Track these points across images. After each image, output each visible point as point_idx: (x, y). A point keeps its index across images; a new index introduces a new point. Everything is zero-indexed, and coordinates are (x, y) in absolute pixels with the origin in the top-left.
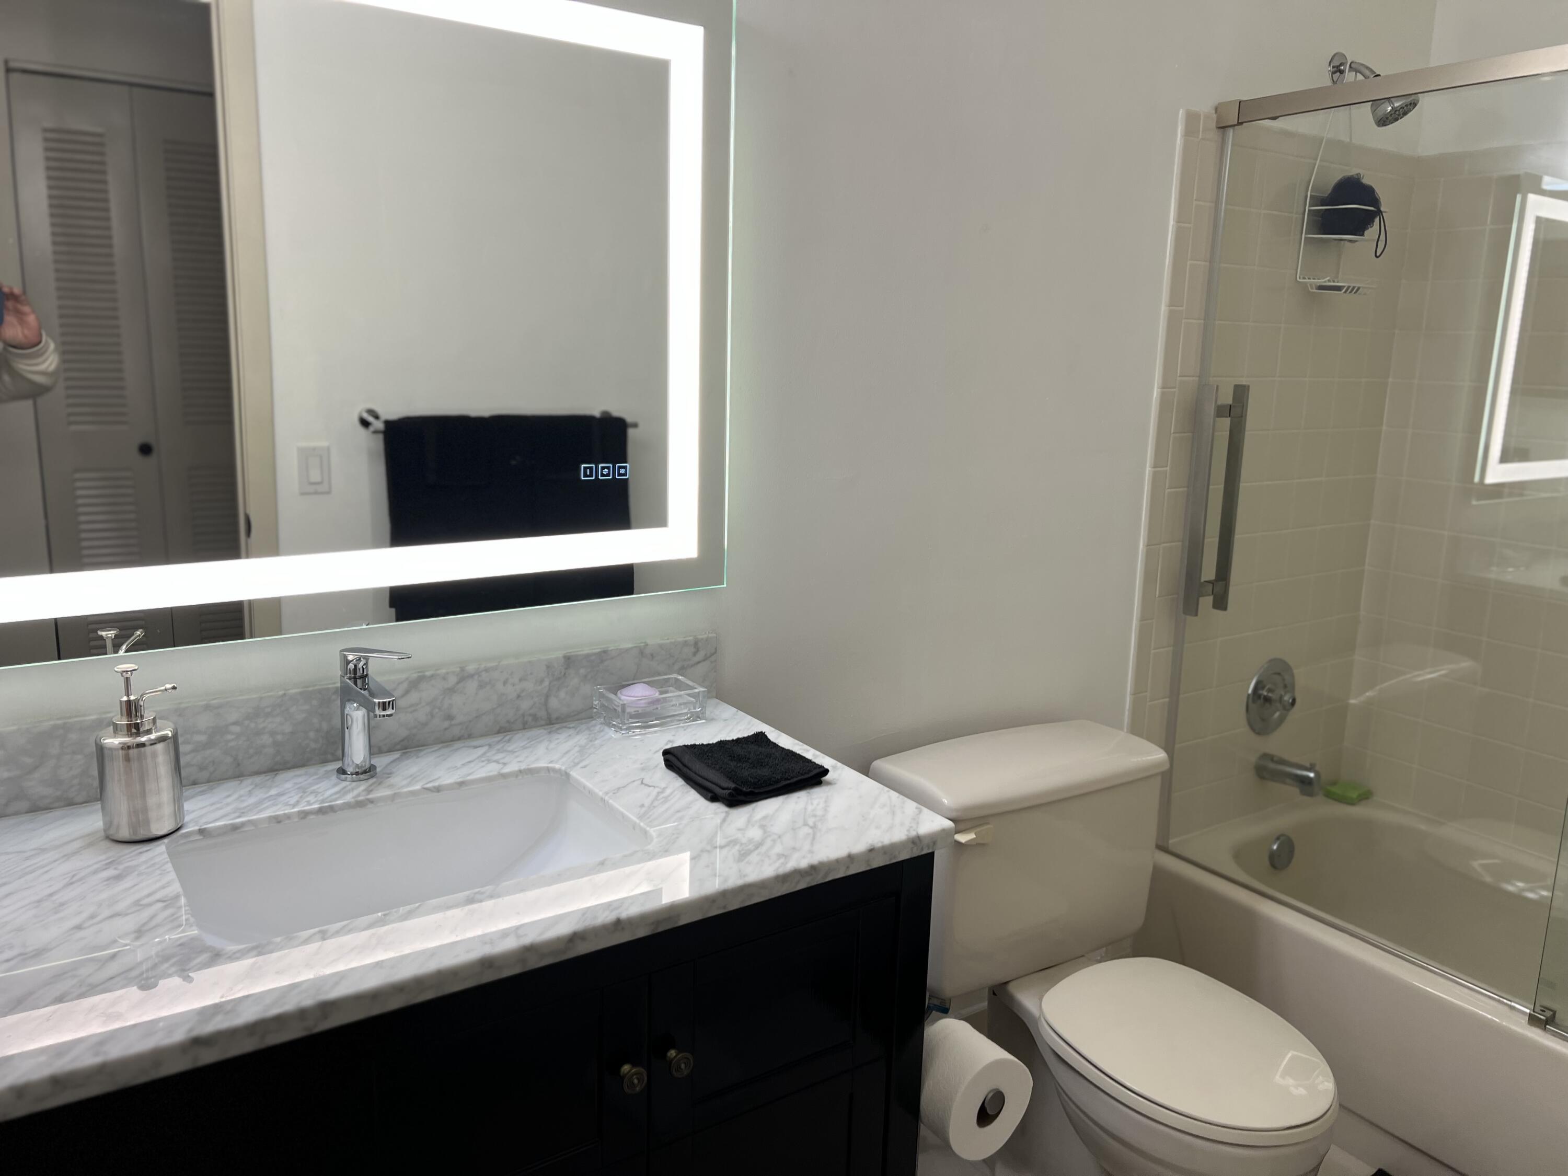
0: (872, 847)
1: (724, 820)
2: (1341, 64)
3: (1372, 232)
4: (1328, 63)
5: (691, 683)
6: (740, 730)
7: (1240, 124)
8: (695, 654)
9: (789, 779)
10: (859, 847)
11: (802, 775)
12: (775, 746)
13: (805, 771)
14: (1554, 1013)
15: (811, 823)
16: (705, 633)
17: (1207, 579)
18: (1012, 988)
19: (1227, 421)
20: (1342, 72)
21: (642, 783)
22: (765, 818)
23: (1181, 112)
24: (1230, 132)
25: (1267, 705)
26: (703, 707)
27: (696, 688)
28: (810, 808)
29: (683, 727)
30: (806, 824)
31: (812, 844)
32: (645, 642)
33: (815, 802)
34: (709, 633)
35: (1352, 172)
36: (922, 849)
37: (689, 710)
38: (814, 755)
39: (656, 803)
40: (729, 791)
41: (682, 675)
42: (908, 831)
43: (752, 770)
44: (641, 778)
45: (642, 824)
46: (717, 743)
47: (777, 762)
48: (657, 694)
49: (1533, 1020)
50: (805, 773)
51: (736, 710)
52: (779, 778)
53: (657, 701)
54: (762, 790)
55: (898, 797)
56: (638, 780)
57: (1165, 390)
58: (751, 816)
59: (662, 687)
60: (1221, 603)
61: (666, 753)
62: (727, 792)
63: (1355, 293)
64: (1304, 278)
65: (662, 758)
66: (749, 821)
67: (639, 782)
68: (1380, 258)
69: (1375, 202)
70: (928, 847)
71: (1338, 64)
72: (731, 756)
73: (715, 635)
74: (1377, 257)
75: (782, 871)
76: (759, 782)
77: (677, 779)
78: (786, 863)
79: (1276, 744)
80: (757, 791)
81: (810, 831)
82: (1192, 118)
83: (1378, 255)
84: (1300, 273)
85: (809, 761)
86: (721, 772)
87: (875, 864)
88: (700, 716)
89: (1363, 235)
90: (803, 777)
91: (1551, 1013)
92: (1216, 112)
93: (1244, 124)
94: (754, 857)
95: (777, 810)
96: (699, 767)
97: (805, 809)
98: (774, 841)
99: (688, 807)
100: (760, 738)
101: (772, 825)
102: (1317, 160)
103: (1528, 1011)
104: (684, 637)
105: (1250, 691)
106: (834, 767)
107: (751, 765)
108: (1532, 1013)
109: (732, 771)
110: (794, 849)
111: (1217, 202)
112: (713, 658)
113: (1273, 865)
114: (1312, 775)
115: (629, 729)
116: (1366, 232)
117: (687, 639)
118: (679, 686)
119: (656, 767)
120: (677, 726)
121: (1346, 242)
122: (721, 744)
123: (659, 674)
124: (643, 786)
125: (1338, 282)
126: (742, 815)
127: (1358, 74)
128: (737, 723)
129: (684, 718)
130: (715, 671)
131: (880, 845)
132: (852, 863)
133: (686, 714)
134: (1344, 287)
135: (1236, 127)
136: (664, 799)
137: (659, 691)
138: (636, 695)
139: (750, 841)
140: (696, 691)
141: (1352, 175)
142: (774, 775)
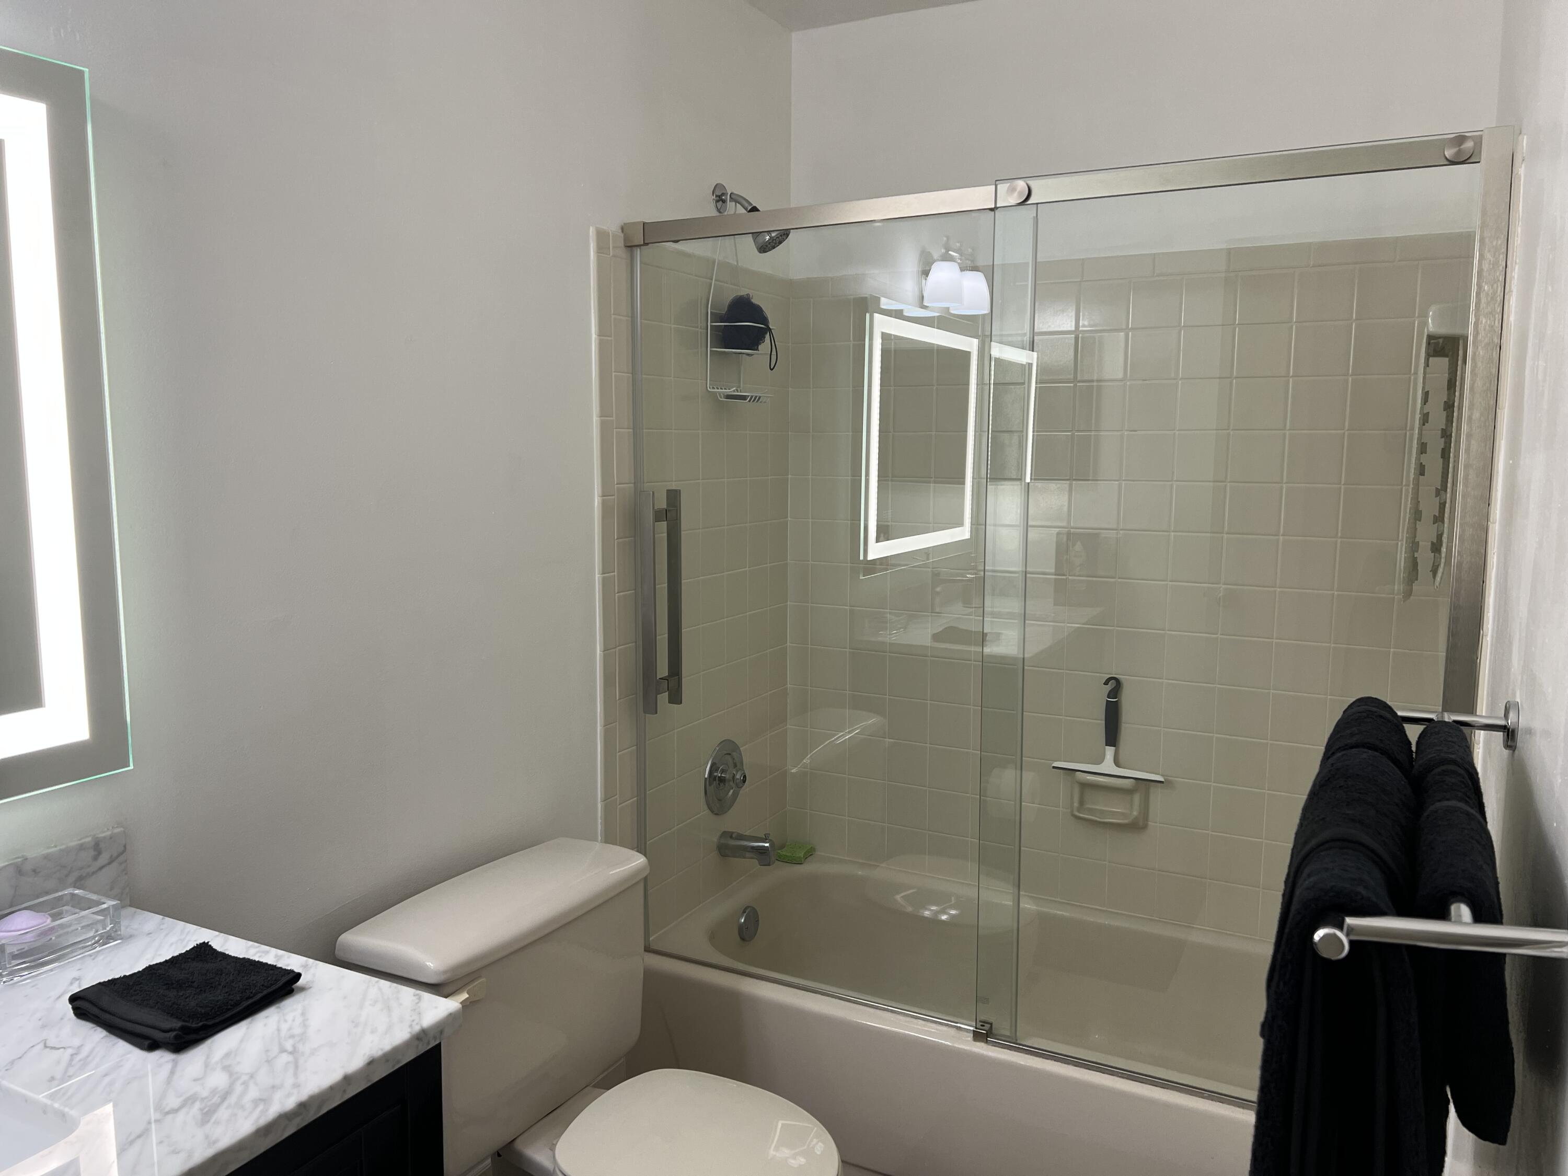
0: (371, 1059)
1: (172, 1072)
2: (723, 194)
3: (765, 346)
4: (712, 193)
5: (94, 897)
6: (172, 944)
7: (646, 244)
8: (95, 858)
9: (251, 998)
10: (355, 1062)
11: (268, 987)
12: (224, 956)
13: (270, 982)
14: (991, 1024)
15: (290, 1048)
16: (108, 829)
17: (661, 677)
18: (519, 1145)
19: (664, 524)
20: (724, 201)
21: (46, 1047)
22: (227, 1055)
23: (592, 231)
24: (638, 252)
25: (722, 784)
26: (116, 923)
27: (104, 903)
28: (284, 1027)
29: (90, 955)
30: (283, 1050)
31: (296, 1075)
32: (23, 856)
33: (290, 1017)
34: (113, 828)
35: (743, 292)
36: (428, 1043)
37: (97, 931)
38: (276, 956)
39: (71, 1071)
40: (174, 1033)
41: (79, 888)
42: (411, 1026)
43: (200, 997)
44: (43, 1040)
45: (56, 1105)
46: (144, 970)
47: (231, 978)
48: (49, 920)
49: (977, 1036)
50: (272, 985)
51: (162, 917)
52: (238, 998)
53: (52, 929)
54: (217, 1020)
55: (390, 987)
56: (39, 1043)
57: (604, 498)
58: (208, 1057)
59: (53, 909)
60: (676, 698)
61: (73, 999)
62: (173, 1034)
63: (757, 401)
64: (713, 388)
65: (70, 1006)
66: (206, 1065)
67: (41, 1046)
68: (774, 370)
69: (764, 320)
70: (435, 1038)
71: (720, 194)
72: (167, 984)
73: (122, 829)
74: (772, 370)
75: (263, 1121)
76: (213, 1011)
77: (95, 1030)
78: (267, 1110)
79: (733, 821)
80: (211, 1023)
81: (290, 1058)
82: (602, 236)
83: (772, 368)
84: (710, 383)
85: (273, 967)
86: (158, 1008)
87: (376, 1078)
88: (113, 935)
89: (757, 349)
90: (270, 990)
91: (989, 1026)
92: (623, 232)
93: (650, 245)
94: (223, 1113)
95: (242, 1041)
96: (125, 1008)
97: (279, 1030)
98: (245, 1083)
99: (118, 1066)
100: (203, 950)
101: (239, 1063)
102: (712, 280)
103: (972, 1028)
104: (80, 840)
105: (706, 776)
106: (305, 966)
107: (198, 991)
108: (975, 1030)
109: (174, 1003)
110: (274, 1088)
111: (633, 317)
112: (121, 858)
113: (743, 939)
114: (767, 845)
115: (12, 973)
116: (760, 347)
117: (83, 841)
118: (80, 904)
119: (62, 1019)
120: (82, 955)
121: (744, 355)
122: (151, 970)
123: (47, 893)
124: (48, 1049)
125: (741, 392)
126: (195, 1058)
127: (737, 204)
128: (167, 934)
129: (90, 943)
130: (126, 874)
131: (380, 1053)
132: (349, 1084)
133: (94, 937)
134: (749, 396)
135: (642, 247)
136: (82, 1062)
137: (49, 915)
138: (19, 928)
139: (214, 1091)
140: (105, 906)
141: (743, 295)
142: (231, 997)
